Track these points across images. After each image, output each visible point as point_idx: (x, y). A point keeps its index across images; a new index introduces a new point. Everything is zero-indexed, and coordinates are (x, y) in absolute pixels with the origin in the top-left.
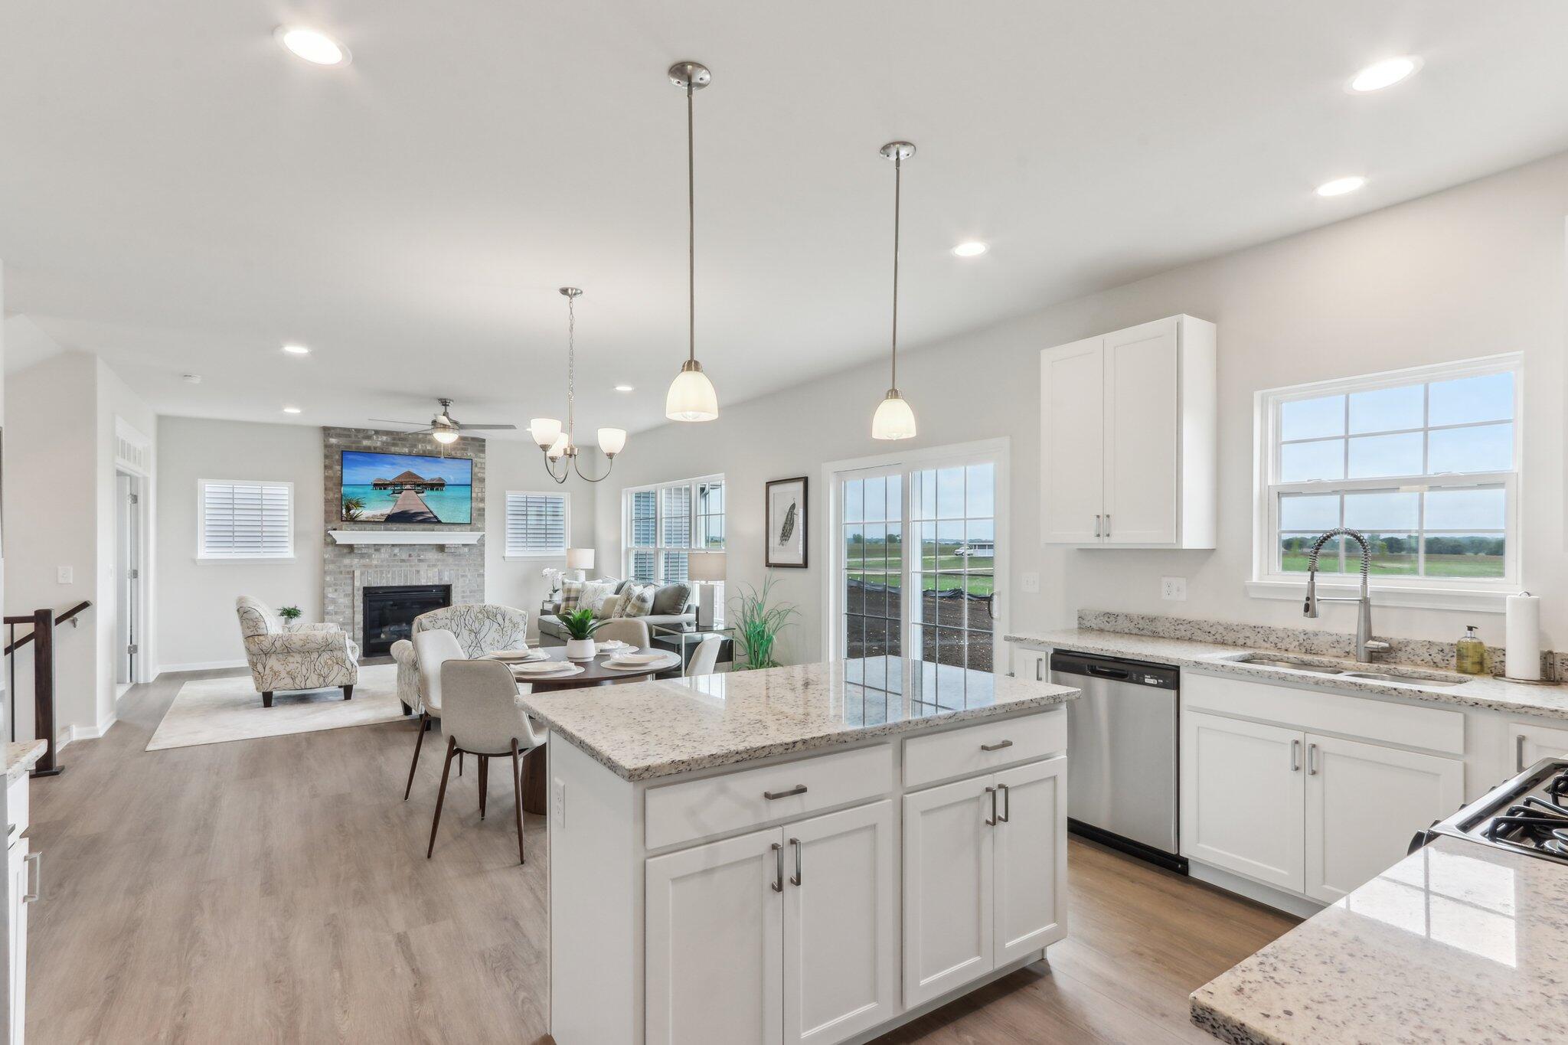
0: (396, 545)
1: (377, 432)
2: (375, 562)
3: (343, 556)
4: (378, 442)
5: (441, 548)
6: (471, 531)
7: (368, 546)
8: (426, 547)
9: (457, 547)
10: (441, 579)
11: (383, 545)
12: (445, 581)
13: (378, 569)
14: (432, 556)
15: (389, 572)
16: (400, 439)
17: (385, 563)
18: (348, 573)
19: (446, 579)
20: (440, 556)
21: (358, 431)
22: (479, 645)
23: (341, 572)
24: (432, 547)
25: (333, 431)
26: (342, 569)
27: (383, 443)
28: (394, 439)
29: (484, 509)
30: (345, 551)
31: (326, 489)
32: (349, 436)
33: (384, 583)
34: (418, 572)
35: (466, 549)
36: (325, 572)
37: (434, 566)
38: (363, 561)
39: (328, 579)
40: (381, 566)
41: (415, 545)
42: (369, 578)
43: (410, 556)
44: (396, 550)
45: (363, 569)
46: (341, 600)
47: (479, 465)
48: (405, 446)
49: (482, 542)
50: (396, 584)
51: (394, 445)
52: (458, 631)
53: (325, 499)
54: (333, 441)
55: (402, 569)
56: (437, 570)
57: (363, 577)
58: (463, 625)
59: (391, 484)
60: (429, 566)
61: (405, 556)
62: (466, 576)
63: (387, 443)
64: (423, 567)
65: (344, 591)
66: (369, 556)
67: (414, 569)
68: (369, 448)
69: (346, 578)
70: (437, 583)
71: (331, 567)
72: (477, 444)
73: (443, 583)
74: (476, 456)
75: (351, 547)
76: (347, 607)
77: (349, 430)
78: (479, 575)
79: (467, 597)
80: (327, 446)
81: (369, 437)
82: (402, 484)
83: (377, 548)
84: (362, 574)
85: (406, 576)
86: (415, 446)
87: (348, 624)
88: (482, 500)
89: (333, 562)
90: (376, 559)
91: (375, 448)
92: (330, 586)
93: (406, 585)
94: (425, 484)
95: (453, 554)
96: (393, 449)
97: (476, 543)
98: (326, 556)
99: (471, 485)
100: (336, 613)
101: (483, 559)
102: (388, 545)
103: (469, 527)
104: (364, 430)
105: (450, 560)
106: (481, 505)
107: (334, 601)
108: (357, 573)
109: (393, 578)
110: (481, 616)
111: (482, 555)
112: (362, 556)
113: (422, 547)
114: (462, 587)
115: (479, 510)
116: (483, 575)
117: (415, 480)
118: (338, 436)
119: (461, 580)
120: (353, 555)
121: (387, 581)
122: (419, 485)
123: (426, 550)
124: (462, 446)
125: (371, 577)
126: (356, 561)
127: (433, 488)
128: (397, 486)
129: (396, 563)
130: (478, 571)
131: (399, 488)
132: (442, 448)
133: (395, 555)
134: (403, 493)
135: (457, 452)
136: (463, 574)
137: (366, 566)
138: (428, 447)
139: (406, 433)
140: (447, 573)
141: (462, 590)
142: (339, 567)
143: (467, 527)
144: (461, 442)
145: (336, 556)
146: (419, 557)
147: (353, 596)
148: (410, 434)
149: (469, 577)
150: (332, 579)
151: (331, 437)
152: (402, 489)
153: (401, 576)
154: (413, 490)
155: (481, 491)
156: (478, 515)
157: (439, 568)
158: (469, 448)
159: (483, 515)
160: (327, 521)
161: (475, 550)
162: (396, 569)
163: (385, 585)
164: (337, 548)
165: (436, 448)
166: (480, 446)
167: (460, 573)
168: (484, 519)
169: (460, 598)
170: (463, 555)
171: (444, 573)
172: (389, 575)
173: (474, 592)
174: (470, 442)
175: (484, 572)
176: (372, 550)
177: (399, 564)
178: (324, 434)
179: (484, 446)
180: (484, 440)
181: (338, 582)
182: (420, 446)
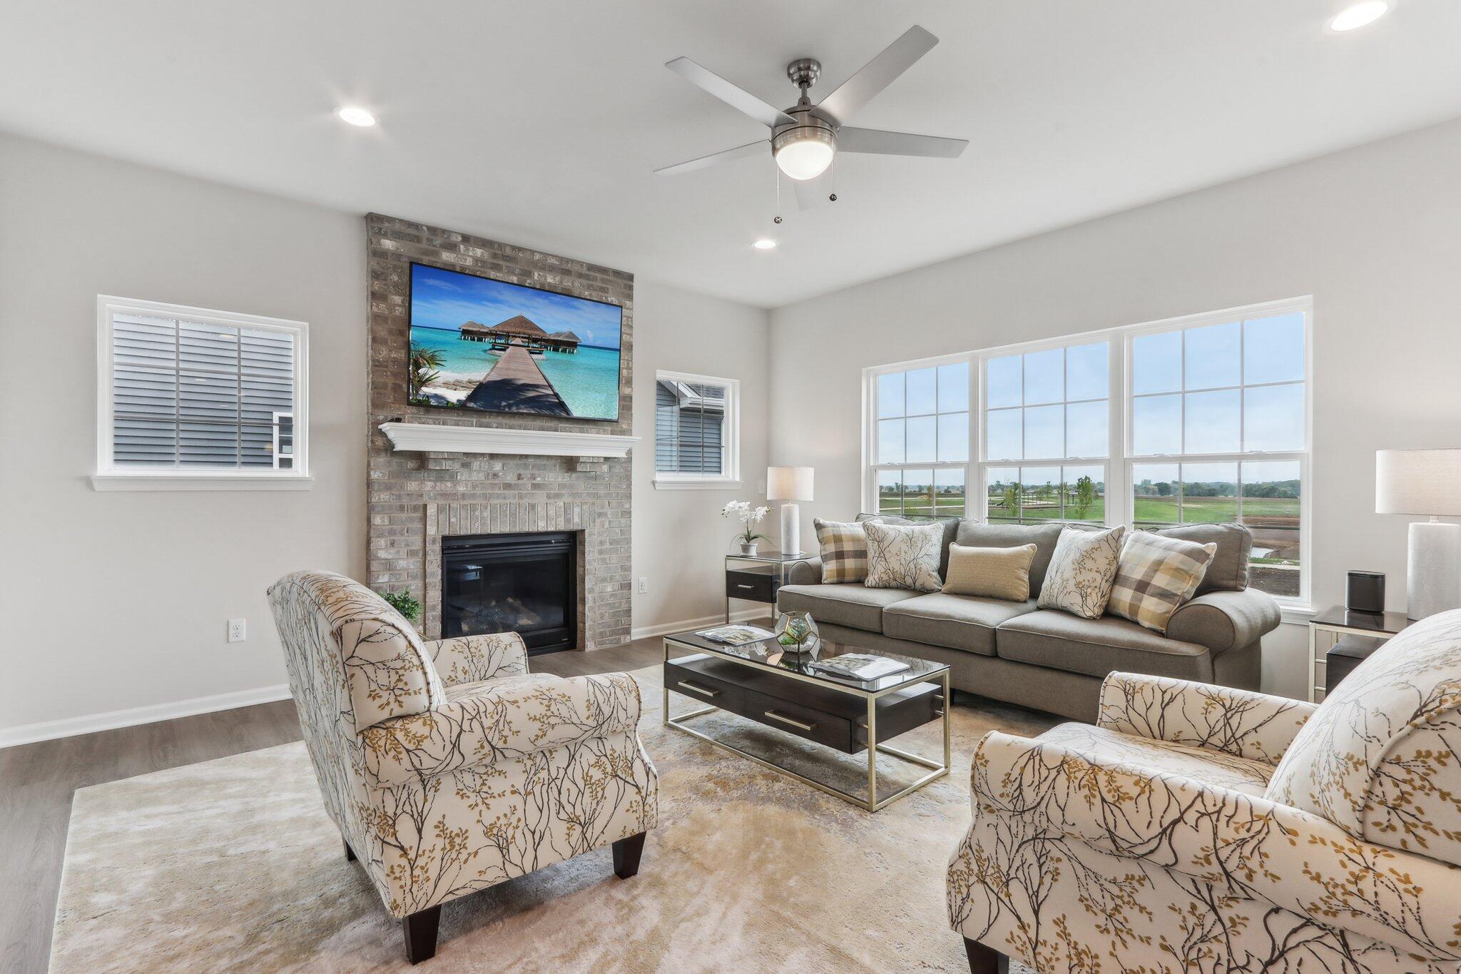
0: (498, 456)
1: (466, 239)
2: (461, 489)
3: (407, 475)
4: (468, 258)
5: (570, 463)
6: (612, 433)
7: (452, 456)
8: (545, 461)
9: (594, 462)
10: (568, 521)
11: (475, 455)
12: (575, 524)
13: (467, 502)
14: (555, 477)
15: (486, 508)
16: (505, 258)
17: (478, 491)
18: (415, 508)
19: (576, 520)
20: (567, 478)
21: (433, 230)
23: (402, 508)
24: (552, 462)
25: (387, 224)
26: (405, 501)
27: (476, 260)
28: (495, 256)
29: (632, 399)
30: (411, 464)
31: (374, 340)
32: (417, 239)
33: (477, 529)
34: (533, 507)
35: (605, 468)
37: (558, 496)
38: (440, 486)
39: (376, 520)
40: (473, 496)
41: (527, 456)
42: (453, 520)
43: (519, 477)
44: (498, 466)
45: (442, 502)
46: (402, 563)
47: (626, 318)
48: (513, 273)
49: (628, 456)
50: (497, 530)
51: (496, 267)
53: (373, 361)
54: (388, 244)
55: (508, 501)
56: (562, 504)
57: (441, 517)
59: (490, 334)
60: (548, 497)
61: (510, 478)
62: (605, 514)
63: (482, 262)
64: (540, 498)
65: (407, 545)
66: (452, 477)
67: (525, 502)
68: (453, 266)
69: (411, 520)
70: (561, 527)
71: (384, 496)
72: (621, 282)
73: (571, 528)
74: (622, 303)
75: (421, 458)
76: (414, 576)
77: (416, 226)
78: (624, 514)
79: (607, 551)
80: (376, 253)
81: (452, 247)
82: (507, 336)
83: (466, 459)
84: (440, 510)
85: (514, 515)
86: (528, 274)
88: (628, 382)
89: (388, 487)
90: (466, 481)
91: (463, 268)
92: (381, 536)
93: (515, 530)
94: (545, 341)
95: (587, 476)
96: (492, 274)
97: (620, 456)
98: (374, 475)
99: (620, 351)
101: (629, 485)
102: (483, 455)
103: (610, 428)
104: (444, 231)
105: (584, 486)
106: (627, 391)
107: (389, 566)
108: (432, 510)
109: (494, 519)
111: (629, 478)
112: (441, 475)
113: (539, 462)
114: (601, 534)
115: (626, 399)
116: (628, 513)
117: (530, 331)
118: (397, 236)
119: (598, 522)
120: (423, 474)
121: (483, 524)
122: (535, 341)
123: (544, 467)
124: (599, 284)
125: (455, 516)
126: (429, 485)
127: (556, 350)
128: (500, 338)
129: (497, 491)
130: (623, 506)
131: (503, 341)
132: (570, 284)
133: (495, 475)
134: (508, 350)
135: (594, 294)
136: (602, 511)
137: (444, 495)
138: (550, 279)
139: (514, 248)
140: (577, 510)
141: (599, 539)
142: (399, 497)
143: (606, 428)
144: (598, 275)
145: (392, 475)
146: (534, 479)
147: (425, 555)
148: (520, 249)
149: (609, 516)
150: (387, 522)
151: (385, 236)
152: (508, 344)
153: (506, 516)
154: (524, 350)
155: (630, 369)
156: (623, 409)
157: (566, 499)
158: (611, 289)
159: (630, 409)
160: (374, 406)
161: (618, 468)
162: (498, 502)
163: (479, 532)
164: (396, 459)
165: (561, 281)
166: (625, 286)
167: (597, 509)
168: (631, 415)
169: (596, 555)
170: (601, 477)
171: (574, 509)
172: (485, 514)
173: (617, 543)
174: (611, 278)
175: (630, 507)
176: (458, 465)
177: (502, 491)
178: (369, 226)
179: (630, 288)
180: (631, 277)
181: (398, 528)
182: (536, 276)
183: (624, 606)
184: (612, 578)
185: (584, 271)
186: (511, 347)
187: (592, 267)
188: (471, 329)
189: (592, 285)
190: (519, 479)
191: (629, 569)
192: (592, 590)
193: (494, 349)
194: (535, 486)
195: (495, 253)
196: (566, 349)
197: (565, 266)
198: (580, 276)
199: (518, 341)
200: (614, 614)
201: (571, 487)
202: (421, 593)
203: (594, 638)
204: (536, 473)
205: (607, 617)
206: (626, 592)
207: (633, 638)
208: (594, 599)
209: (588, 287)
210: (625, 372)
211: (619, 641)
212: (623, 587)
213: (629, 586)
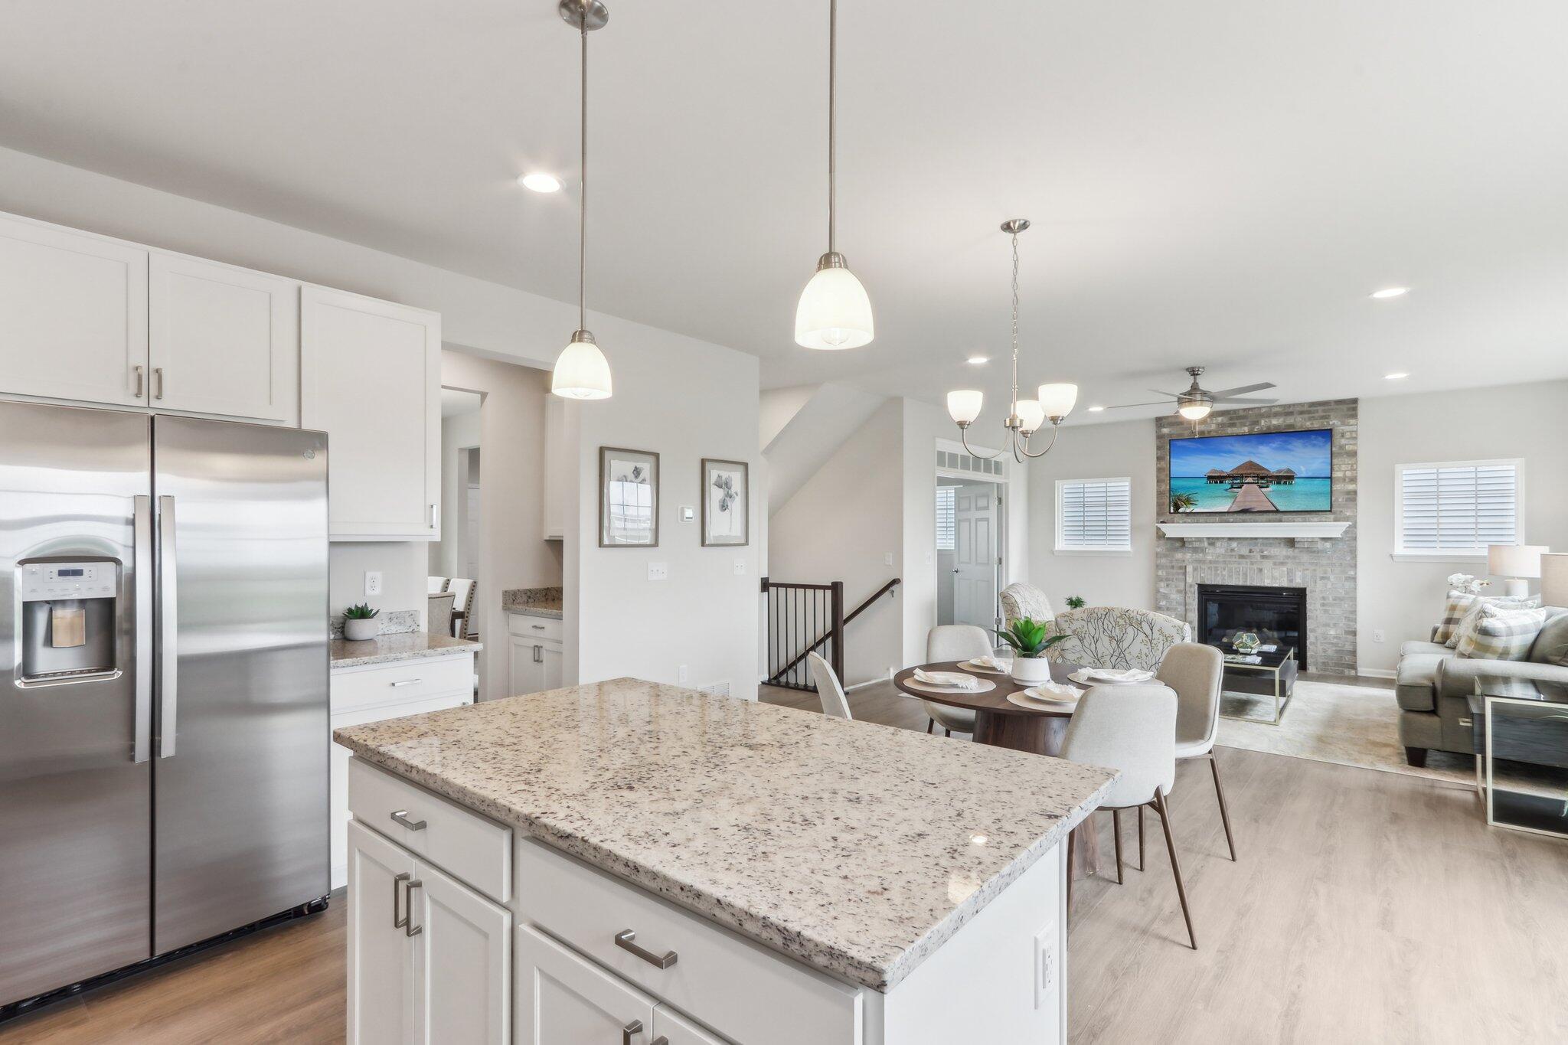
0: (1233, 538)
1: (1211, 414)
2: (1209, 558)
3: (1176, 550)
5: (1291, 542)
6: (1335, 520)
7: (1200, 540)
8: (1271, 541)
9: (1312, 541)
10: (1291, 581)
11: (1218, 538)
12: (1298, 582)
13: (1212, 565)
14: (1283, 552)
15: (1224, 569)
16: (1239, 418)
17: (1221, 559)
18: (1180, 568)
19: (1298, 580)
20: (1290, 552)
22: (1122, 655)
23: (1173, 567)
24: (1277, 541)
26: (1175, 564)
28: (1231, 419)
29: (1355, 492)
30: (1178, 544)
31: (1158, 481)
33: (1219, 581)
34: (1261, 570)
35: (1328, 545)
36: (1157, 566)
37: (1282, 564)
38: (1196, 556)
39: (1160, 573)
40: (1217, 562)
41: (1257, 538)
42: (1204, 575)
43: (1250, 551)
44: (1234, 545)
45: (1195, 565)
46: (1173, 596)
47: (1348, 435)
48: (1245, 426)
49: (1351, 536)
50: (1234, 582)
51: (1233, 425)
52: (1097, 636)
53: (1157, 492)
54: (1165, 431)
55: (1241, 566)
56: (1285, 569)
57: (1197, 573)
58: (1101, 630)
59: (1228, 475)
60: (1275, 564)
61: (1245, 551)
62: (1329, 579)
63: (1223, 425)
64: (1267, 565)
65: (1176, 587)
66: (1203, 550)
67: (1255, 567)
69: (1178, 574)
70: (1285, 584)
71: (1163, 561)
72: (1345, 407)
73: (1293, 585)
74: (1343, 424)
75: (1182, 541)
76: (1180, 604)
78: (1348, 579)
79: (1329, 605)
80: (1160, 437)
83: (1212, 541)
84: (1195, 569)
85: (1245, 575)
86: (1257, 423)
88: (1353, 480)
89: (1166, 556)
90: (1211, 554)
91: (1209, 432)
92: (1162, 581)
93: (1245, 584)
95: (1309, 550)
96: (1230, 430)
97: (1340, 536)
98: (1159, 550)
100: (1169, 609)
101: (1355, 557)
102: (1224, 538)
103: (1332, 516)
105: (1305, 558)
106: (1351, 487)
107: (1166, 597)
108: (1190, 569)
109: (1230, 576)
110: (1121, 622)
111: (1353, 552)
112: (1195, 550)
113: (1265, 541)
114: (1321, 592)
115: (1348, 493)
116: (1354, 579)
117: (1258, 473)
118: (1168, 426)
119: (1320, 583)
120: (1184, 549)
121: (1223, 579)
123: (1271, 545)
124: (1321, 414)
125: (1204, 573)
126: (1188, 556)
128: (1234, 480)
129: (1234, 559)
130: (1346, 572)
131: (1239, 482)
132: (1292, 421)
133: (1232, 550)
135: (1314, 422)
136: (1325, 575)
137: (1200, 561)
138: (1275, 422)
139: (1245, 410)
140: (1299, 574)
141: (1321, 595)
142: (1171, 561)
144: (1320, 408)
145: (1168, 550)
146: (1262, 553)
147: (1186, 593)
148: (1250, 409)
149: (1332, 580)
150: (1165, 574)
151: (1164, 427)
152: (1243, 483)
153: (1239, 574)
155: (1352, 470)
156: (1346, 501)
157: (1289, 566)
158: (1332, 414)
159: (1354, 500)
160: (1159, 514)
161: (1340, 545)
162: (1234, 566)
163: (1220, 583)
164: (1169, 541)
165: (1284, 422)
166: (1349, 409)
167: (1320, 574)
168: (1356, 504)
169: (1318, 606)
170: (1324, 551)
171: (1297, 573)
172: (1224, 573)
173: (1341, 599)
174: (1333, 406)
175: (1356, 574)
176: (1206, 544)
177: (1237, 560)
178: (1157, 425)
179: (1355, 409)
180: (1355, 401)
181: (1170, 577)
182: (1263, 422)
183: (1348, 647)
184: (1335, 625)
185: (1306, 408)
186: (1245, 484)
187: (1313, 404)
188: (1214, 475)
189: (1313, 417)
191: (1355, 621)
192: (1313, 631)
193: (1233, 487)
194: (1263, 557)
197: (1288, 410)
198: (1302, 413)
199: (1250, 479)
200: (1337, 652)
201: (1295, 558)
202: (1183, 613)
203: (1316, 664)
204: (1264, 548)
205: (1330, 652)
206: (1350, 637)
207: (1359, 674)
208: (1316, 637)
209: (1310, 419)
210: (1348, 474)
211: (1342, 672)
212: (1347, 633)
213: (1354, 633)
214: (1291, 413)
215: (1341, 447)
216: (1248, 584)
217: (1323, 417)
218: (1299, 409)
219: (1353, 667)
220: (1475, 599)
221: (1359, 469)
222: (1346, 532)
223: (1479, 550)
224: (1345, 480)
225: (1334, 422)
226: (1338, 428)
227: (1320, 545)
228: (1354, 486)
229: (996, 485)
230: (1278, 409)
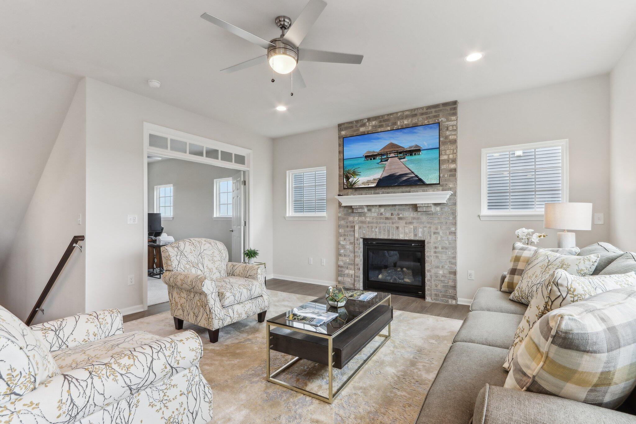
0: (382, 205)
1: (369, 119)
2: (368, 219)
3: (348, 215)
4: (370, 127)
5: (415, 207)
6: (443, 190)
7: (361, 207)
8: (404, 207)
9: (428, 206)
10: (415, 235)
11: (373, 206)
12: (420, 237)
13: (370, 225)
14: (409, 214)
15: (377, 227)
16: (384, 121)
17: (375, 221)
18: (351, 227)
19: (420, 235)
20: (415, 215)
21: (357, 121)
23: (348, 227)
24: (408, 207)
25: (343, 126)
26: (349, 224)
27: (373, 126)
28: (380, 122)
29: (455, 170)
30: (350, 211)
32: (352, 127)
34: (398, 228)
35: (438, 209)
36: (339, 226)
37: (411, 223)
38: (360, 219)
39: (340, 231)
40: (373, 223)
41: (395, 205)
42: (364, 232)
43: (392, 214)
44: (382, 210)
45: (360, 225)
46: (348, 247)
47: (450, 128)
48: (388, 126)
49: (453, 202)
50: (382, 237)
51: (381, 126)
53: (339, 175)
55: (386, 225)
56: (412, 227)
57: (360, 230)
59: (379, 155)
60: (406, 223)
61: (388, 215)
62: (438, 233)
63: (375, 126)
64: (402, 223)
65: (349, 240)
66: (364, 214)
67: (395, 225)
68: (364, 132)
69: (350, 231)
70: (412, 237)
71: (342, 222)
72: (448, 108)
73: (417, 238)
74: (448, 120)
75: (351, 208)
76: (351, 252)
77: (351, 123)
78: (451, 233)
79: (439, 252)
81: (364, 125)
82: (387, 154)
83: (369, 208)
84: (360, 228)
85: (389, 231)
86: (395, 124)
87: (351, 264)
88: (454, 161)
89: (343, 219)
90: (370, 216)
91: (368, 131)
92: (341, 236)
93: (388, 238)
94: (406, 152)
95: (427, 213)
96: (379, 130)
97: (445, 202)
98: (340, 215)
99: (439, 148)
100: (345, 256)
101: (455, 218)
102: (376, 206)
103: (441, 188)
104: (361, 120)
105: (424, 218)
106: (452, 166)
107: (343, 247)
108: (357, 228)
109: (380, 233)
111: (454, 214)
112: (361, 214)
113: (401, 207)
114: (435, 243)
115: (451, 170)
116: (454, 233)
117: (397, 149)
118: (346, 128)
119: (433, 236)
120: (353, 215)
121: (376, 235)
122: (400, 153)
123: (404, 210)
124: (434, 114)
125: (365, 230)
126: (356, 219)
127: (411, 155)
128: (383, 156)
129: (382, 221)
130: (450, 229)
131: (385, 157)
132: (416, 121)
133: (381, 214)
134: (389, 160)
135: (430, 120)
136: (436, 231)
137: (362, 222)
138: (406, 122)
139: (388, 115)
140: (420, 230)
141: (434, 245)
142: (347, 223)
143: (439, 188)
144: (433, 110)
145: (345, 215)
146: (399, 215)
147: (354, 244)
148: (391, 114)
149: (441, 234)
150: (343, 231)
152: (388, 158)
153: (385, 231)
154: (396, 159)
155: (453, 153)
156: (450, 177)
157: (415, 225)
158: (441, 114)
159: (455, 175)
160: (340, 191)
161: (446, 209)
162: (382, 225)
163: (374, 237)
164: (346, 209)
165: (412, 121)
166: (451, 109)
167: (433, 230)
168: (456, 179)
169: (432, 254)
170: (436, 213)
171: (419, 229)
172: (376, 230)
173: (446, 248)
174: (441, 108)
175: (456, 230)
176: (366, 210)
177: (384, 221)
178: (338, 129)
179: (455, 109)
180: (455, 103)
181: (346, 234)
182: (399, 123)
183: (451, 283)
184: (443, 267)
185: (425, 111)
186: (390, 159)
187: (429, 108)
188: (369, 154)
189: (429, 117)
190: (392, 215)
191: (455, 264)
192: (429, 271)
193: (382, 161)
194: (400, 219)
195: (380, 121)
196: (416, 153)
197: (414, 113)
198: (422, 114)
199: (392, 155)
200: (444, 286)
201: (418, 219)
202: (353, 258)
203: (431, 295)
204: (400, 212)
205: (439, 287)
206: (452, 276)
207: (459, 303)
208: (431, 276)
209: (427, 118)
210: (451, 156)
211: (447, 301)
212: (450, 273)
213: (455, 273)
214: (416, 115)
215: (446, 137)
216: (390, 238)
217: (435, 116)
218: (420, 111)
219: (454, 298)
220: (536, 252)
221: (458, 154)
222: (449, 199)
223: (539, 210)
224: (449, 161)
225: (442, 119)
226: (445, 123)
227: (433, 209)
228: (454, 165)
229: (242, 173)
230: (408, 113)
